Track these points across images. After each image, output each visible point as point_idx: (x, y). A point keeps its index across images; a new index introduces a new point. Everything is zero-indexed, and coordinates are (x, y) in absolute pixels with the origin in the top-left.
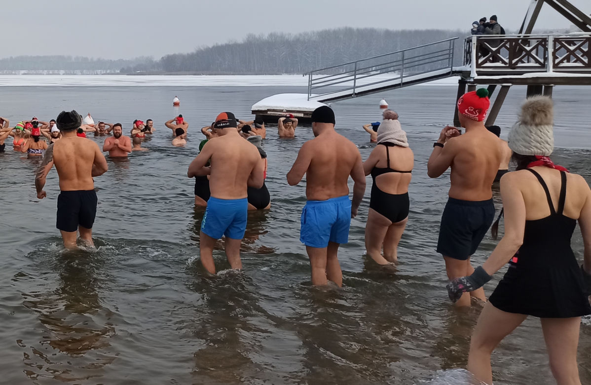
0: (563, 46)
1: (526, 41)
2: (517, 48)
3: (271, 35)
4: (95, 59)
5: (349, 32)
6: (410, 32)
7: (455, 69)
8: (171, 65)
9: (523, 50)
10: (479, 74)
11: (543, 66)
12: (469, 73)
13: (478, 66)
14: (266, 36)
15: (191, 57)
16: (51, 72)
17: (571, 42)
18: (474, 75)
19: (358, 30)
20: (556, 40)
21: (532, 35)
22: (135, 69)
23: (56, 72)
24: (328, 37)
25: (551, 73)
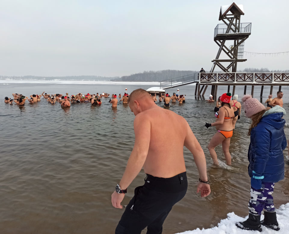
0: (220, 76)
1: (212, 74)
2: (210, 76)
3: (150, 71)
4: (103, 77)
5: (169, 71)
6: (184, 71)
7: (195, 81)
8: (124, 79)
9: (211, 76)
10: (201, 82)
11: (216, 80)
12: (198, 82)
13: (201, 80)
14: (149, 72)
15: (129, 77)
16: (91, 80)
17: (222, 75)
18: (200, 83)
19: (172, 70)
20: (219, 74)
21: (213, 73)
22: (114, 80)
23: (93, 80)
24: (164, 72)
25: (217, 82)
